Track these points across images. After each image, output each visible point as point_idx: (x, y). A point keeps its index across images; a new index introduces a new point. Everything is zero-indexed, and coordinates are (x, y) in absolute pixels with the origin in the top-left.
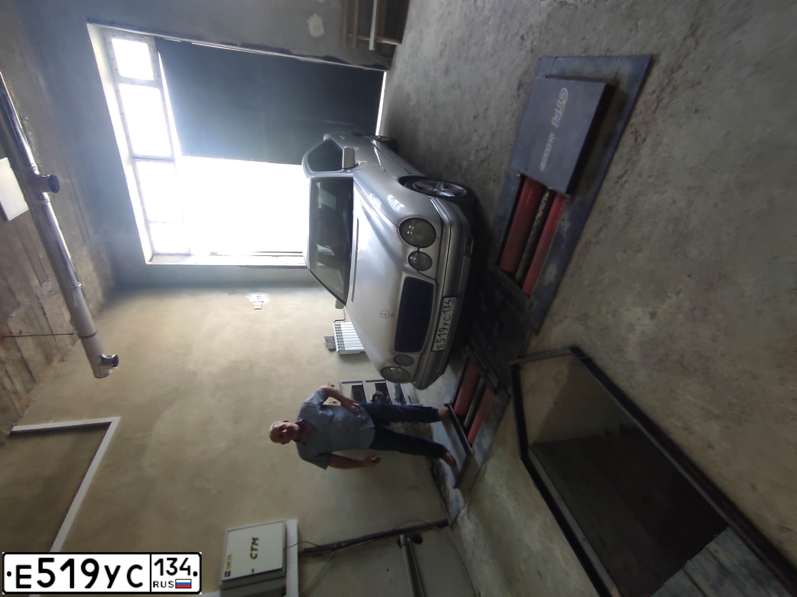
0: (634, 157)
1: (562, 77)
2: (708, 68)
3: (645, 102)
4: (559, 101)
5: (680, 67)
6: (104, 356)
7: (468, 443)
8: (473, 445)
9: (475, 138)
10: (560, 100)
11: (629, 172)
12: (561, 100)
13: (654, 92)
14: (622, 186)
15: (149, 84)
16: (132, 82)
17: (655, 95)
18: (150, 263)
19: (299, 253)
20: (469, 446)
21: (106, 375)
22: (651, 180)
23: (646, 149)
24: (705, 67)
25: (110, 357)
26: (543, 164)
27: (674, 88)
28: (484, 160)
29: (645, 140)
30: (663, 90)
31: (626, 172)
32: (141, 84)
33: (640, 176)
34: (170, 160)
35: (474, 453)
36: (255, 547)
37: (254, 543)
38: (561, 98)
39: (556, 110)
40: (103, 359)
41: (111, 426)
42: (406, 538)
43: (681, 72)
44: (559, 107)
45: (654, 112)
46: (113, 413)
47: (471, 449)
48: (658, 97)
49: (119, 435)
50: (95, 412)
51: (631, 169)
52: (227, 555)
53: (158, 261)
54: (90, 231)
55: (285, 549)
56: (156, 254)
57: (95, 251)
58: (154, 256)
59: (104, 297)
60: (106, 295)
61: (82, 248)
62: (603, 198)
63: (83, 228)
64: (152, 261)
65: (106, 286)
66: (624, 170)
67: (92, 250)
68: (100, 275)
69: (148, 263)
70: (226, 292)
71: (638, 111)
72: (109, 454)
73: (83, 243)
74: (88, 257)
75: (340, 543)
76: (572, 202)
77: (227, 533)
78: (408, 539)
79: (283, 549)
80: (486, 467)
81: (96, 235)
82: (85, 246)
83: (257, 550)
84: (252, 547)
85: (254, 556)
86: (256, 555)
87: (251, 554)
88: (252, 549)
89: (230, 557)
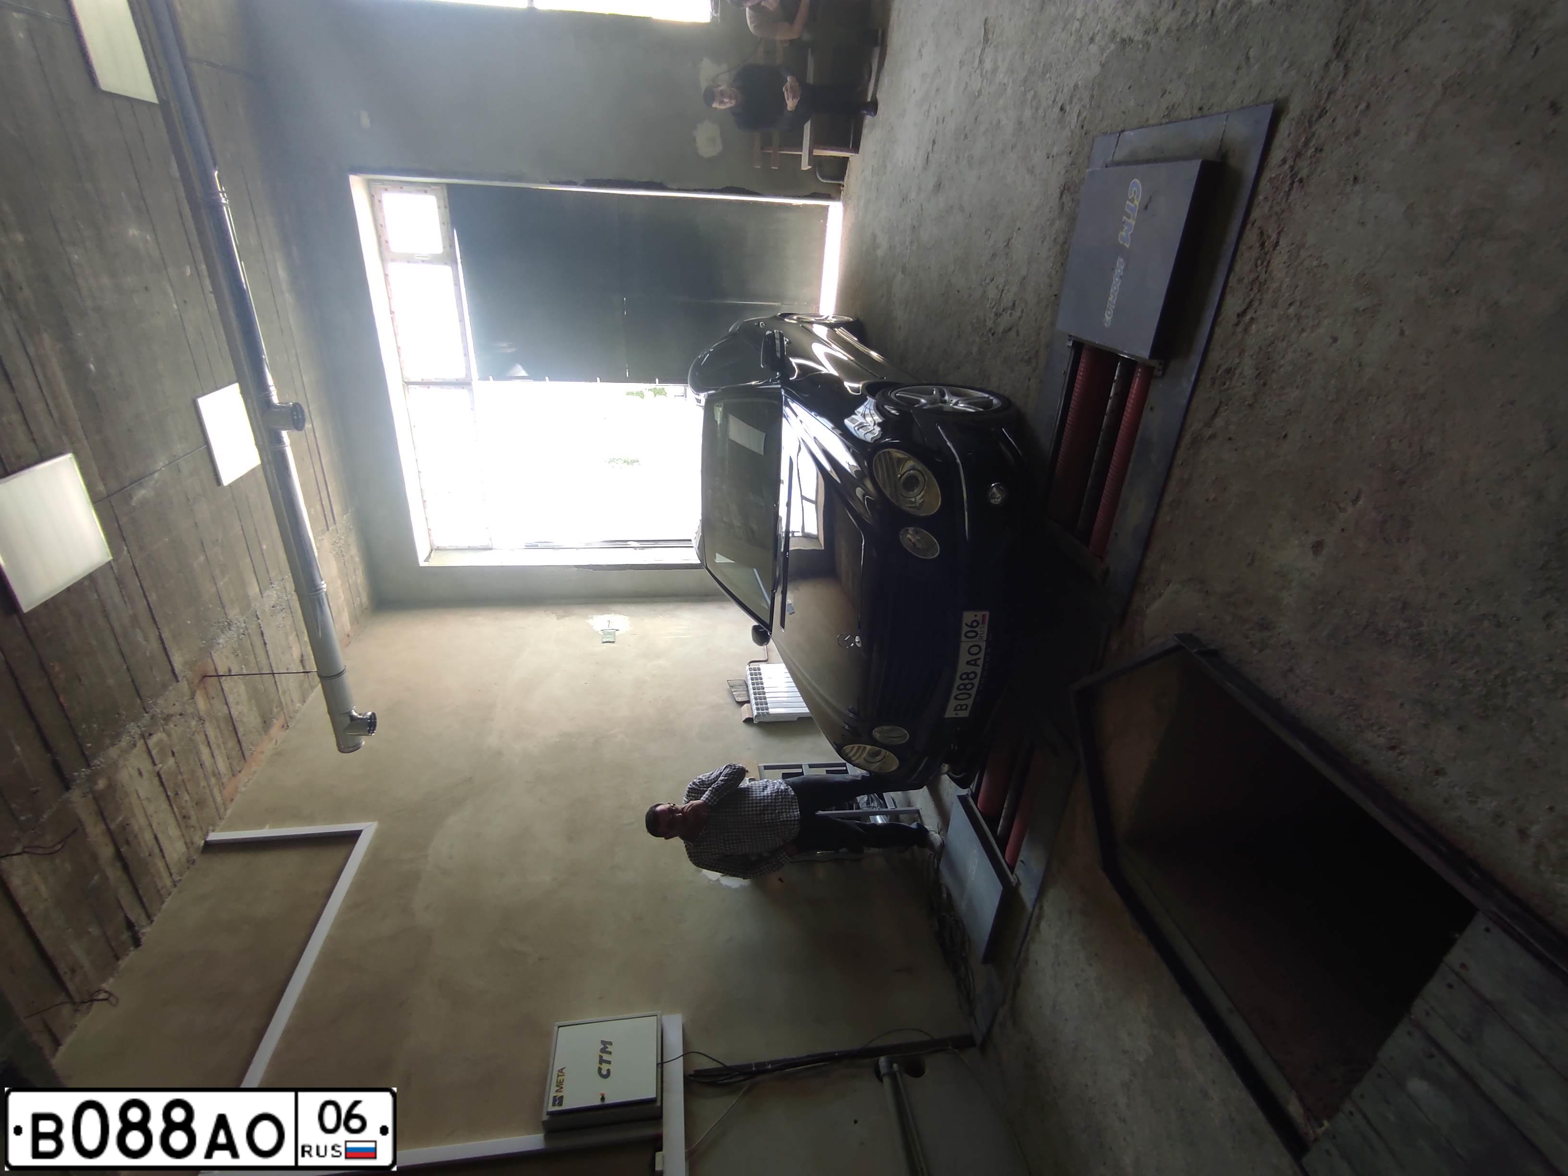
0: (1263, 277)
1: (1133, 161)
2: (1368, 106)
3: (1271, 180)
4: (1128, 202)
5: (1323, 113)
6: (354, 714)
7: (1005, 865)
8: (1016, 869)
9: (992, 293)
10: (1130, 200)
11: (1256, 304)
12: (1132, 201)
13: (1284, 161)
14: (1246, 330)
15: (434, 260)
16: (409, 259)
17: (1287, 166)
18: (426, 564)
19: (684, 543)
20: (1009, 872)
21: (357, 747)
22: (1291, 310)
23: (1279, 260)
24: (1363, 106)
25: (363, 716)
26: (1108, 315)
27: (1319, 150)
28: (1010, 329)
29: (1277, 244)
30: (1299, 155)
31: (1250, 305)
32: (423, 261)
33: (1275, 306)
34: (464, 384)
35: (1019, 883)
36: (606, 1057)
37: (604, 1050)
38: (1130, 197)
39: (1125, 218)
40: (353, 718)
41: (362, 834)
42: (890, 1064)
43: (1325, 121)
44: (1128, 211)
45: (1288, 193)
46: (365, 813)
47: (1012, 878)
48: (1292, 168)
49: (374, 852)
50: (338, 812)
51: (1258, 296)
52: (557, 1067)
53: (439, 561)
54: (337, 509)
55: (661, 1065)
56: (436, 550)
57: (342, 542)
58: (433, 552)
59: (352, 624)
60: (355, 620)
61: (323, 537)
62: (1215, 355)
63: (326, 502)
64: (430, 560)
65: (355, 605)
66: (1248, 300)
67: (337, 541)
68: (348, 585)
69: (422, 563)
70: (553, 613)
71: (1261, 198)
72: (358, 885)
73: (325, 527)
74: (331, 552)
75: (764, 1064)
76: (1163, 374)
77: (556, 1028)
78: (895, 1066)
79: (657, 1064)
80: (1041, 908)
81: (345, 516)
82: (327, 534)
83: (609, 1062)
84: (601, 1057)
85: (604, 1072)
86: (608, 1071)
87: (600, 1069)
88: (602, 1061)
89: (561, 1071)
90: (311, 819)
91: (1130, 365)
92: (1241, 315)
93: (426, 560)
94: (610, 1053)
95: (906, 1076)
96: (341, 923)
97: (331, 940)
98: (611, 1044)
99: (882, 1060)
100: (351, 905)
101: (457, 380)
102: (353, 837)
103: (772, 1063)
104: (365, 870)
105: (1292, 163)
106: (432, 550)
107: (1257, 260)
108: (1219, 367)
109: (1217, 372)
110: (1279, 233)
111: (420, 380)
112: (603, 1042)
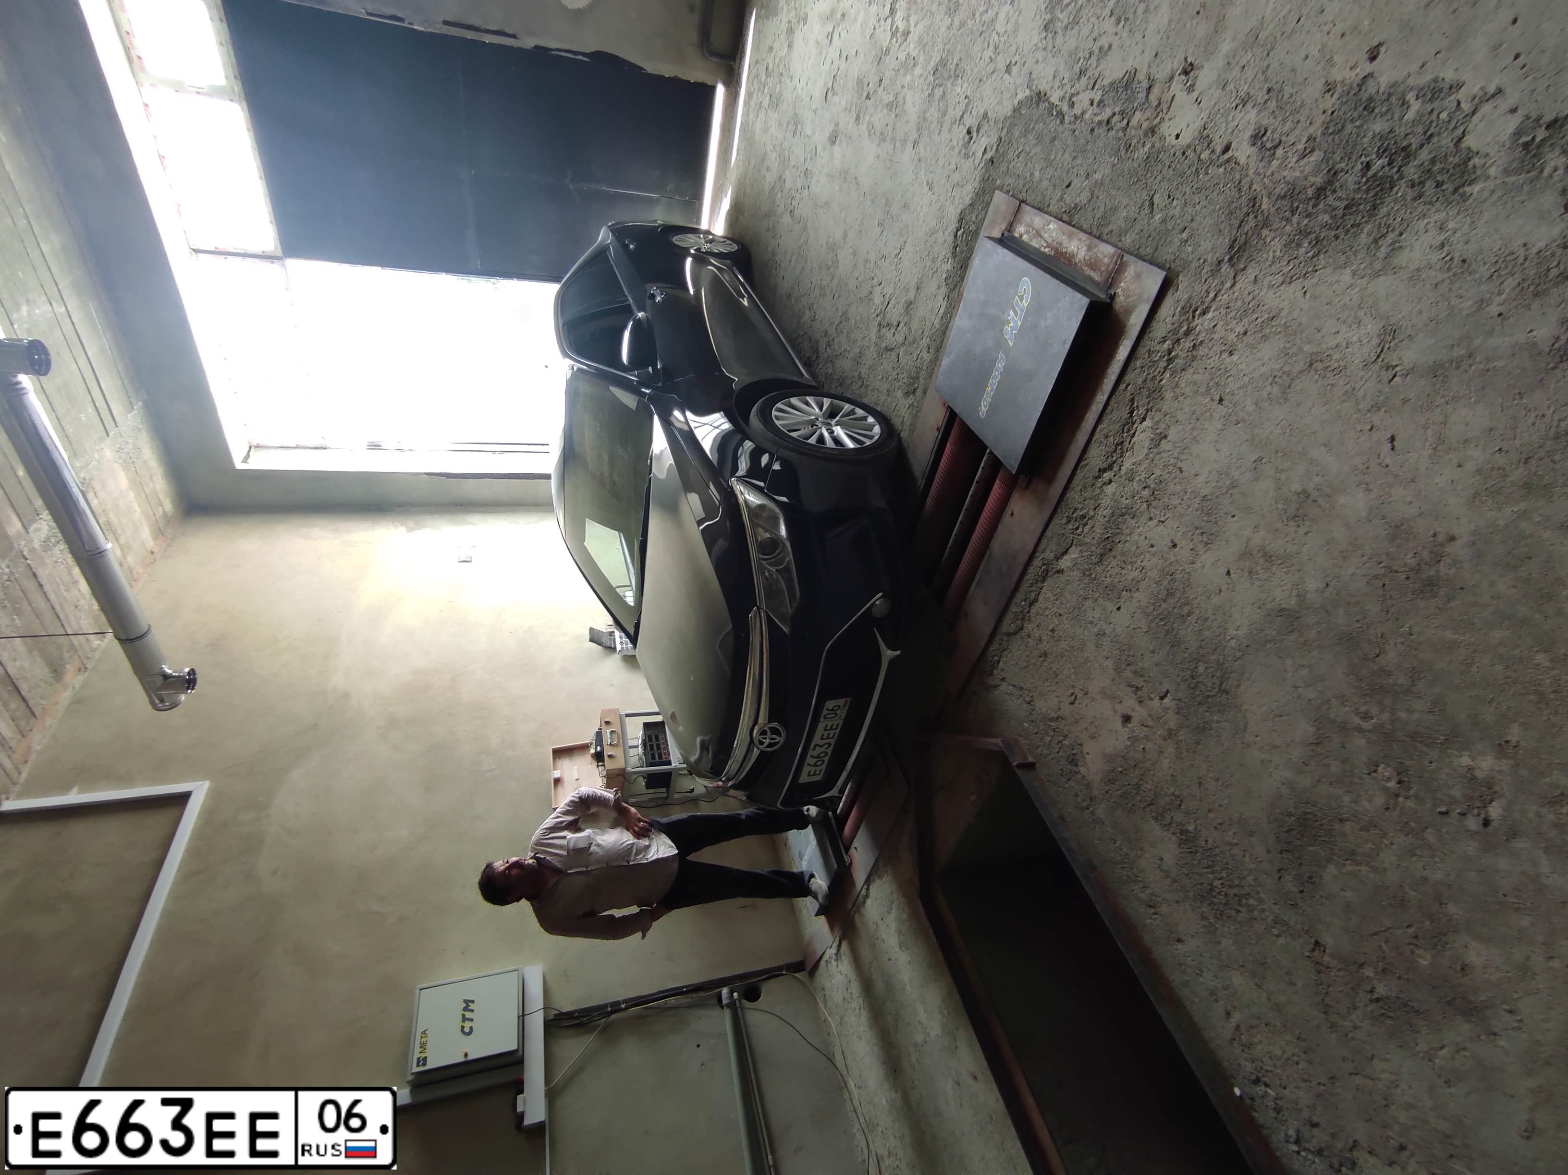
0: (1126, 445)
3: (1150, 351)
4: (1018, 299)
6: (168, 672)
9: (878, 299)
10: (1019, 296)
11: (1116, 468)
12: (1021, 299)
13: (1164, 339)
15: (216, 94)
16: (177, 87)
17: (1165, 346)
18: (243, 467)
19: (541, 447)
21: (174, 705)
23: (1142, 437)
25: (180, 673)
26: (985, 405)
29: (1144, 419)
30: (1178, 342)
31: (1110, 466)
36: (468, 1015)
37: (466, 1009)
38: (1020, 294)
40: (166, 677)
41: (193, 795)
42: (732, 992)
43: (1207, 321)
44: (1016, 308)
46: (194, 774)
48: (1169, 351)
49: (208, 817)
50: (159, 773)
51: (1119, 461)
52: (420, 1030)
53: (260, 462)
54: (116, 409)
55: (522, 1017)
56: (256, 447)
57: (130, 446)
58: (252, 450)
59: (155, 538)
60: (158, 532)
61: (103, 446)
62: (1073, 495)
63: (100, 403)
64: (249, 461)
65: (157, 516)
66: (1109, 461)
67: (123, 447)
68: (144, 495)
69: (239, 465)
70: (402, 525)
71: (1138, 363)
72: (194, 852)
73: (104, 433)
74: (116, 462)
75: (618, 1003)
76: (1027, 488)
77: (418, 991)
78: (735, 994)
79: (519, 1017)
80: (868, 889)
81: (129, 415)
82: (108, 441)
83: (472, 1020)
84: (463, 1015)
85: (467, 1030)
86: (471, 1028)
87: (463, 1027)
88: (464, 1019)
89: (424, 1032)
90: (127, 780)
91: (996, 464)
92: (1102, 471)
93: (245, 460)
94: (472, 1011)
95: (744, 1002)
96: (178, 895)
97: (167, 914)
98: (473, 1002)
99: (725, 991)
100: (187, 874)
101: (263, 252)
102: (182, 799)
103: (625, 1001)
104: (199, 835)
105: (1171, 346)
106: (250, 447)
107: (1124, 425)
108: (1076, 509)
109: (1073, 513)
110: (1147, 410)
111: (213, 249)
112: (466, 1001)
